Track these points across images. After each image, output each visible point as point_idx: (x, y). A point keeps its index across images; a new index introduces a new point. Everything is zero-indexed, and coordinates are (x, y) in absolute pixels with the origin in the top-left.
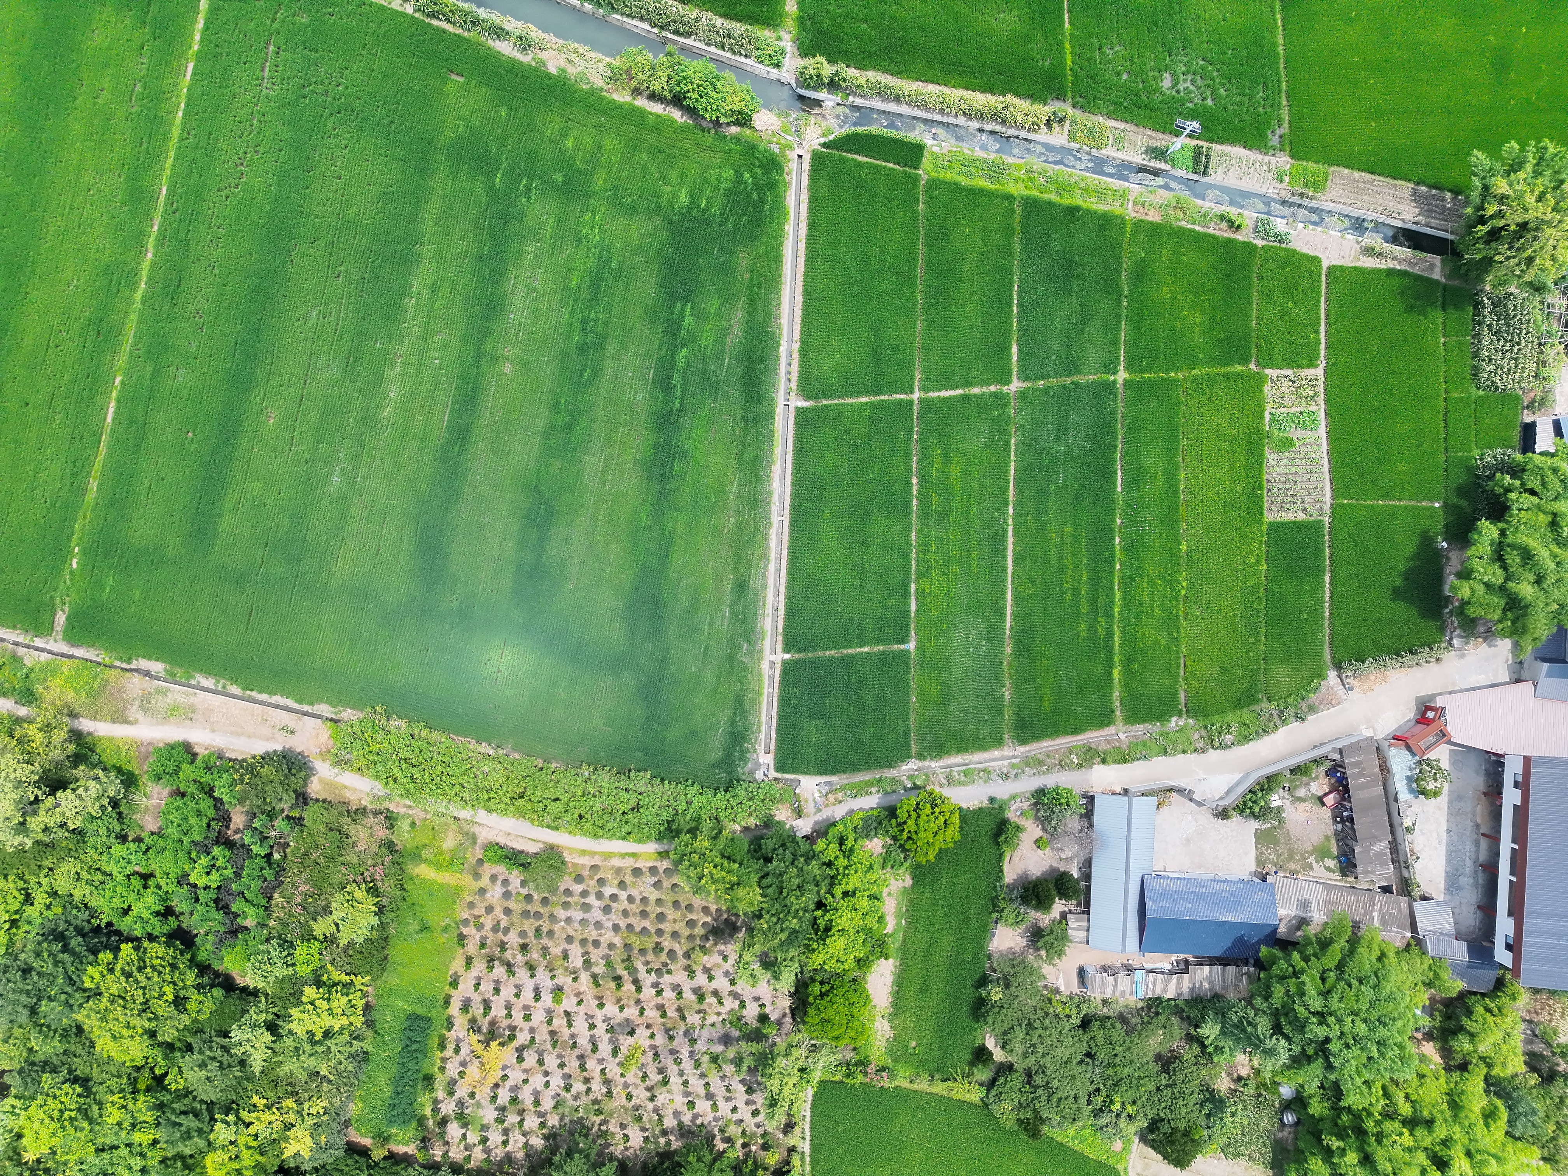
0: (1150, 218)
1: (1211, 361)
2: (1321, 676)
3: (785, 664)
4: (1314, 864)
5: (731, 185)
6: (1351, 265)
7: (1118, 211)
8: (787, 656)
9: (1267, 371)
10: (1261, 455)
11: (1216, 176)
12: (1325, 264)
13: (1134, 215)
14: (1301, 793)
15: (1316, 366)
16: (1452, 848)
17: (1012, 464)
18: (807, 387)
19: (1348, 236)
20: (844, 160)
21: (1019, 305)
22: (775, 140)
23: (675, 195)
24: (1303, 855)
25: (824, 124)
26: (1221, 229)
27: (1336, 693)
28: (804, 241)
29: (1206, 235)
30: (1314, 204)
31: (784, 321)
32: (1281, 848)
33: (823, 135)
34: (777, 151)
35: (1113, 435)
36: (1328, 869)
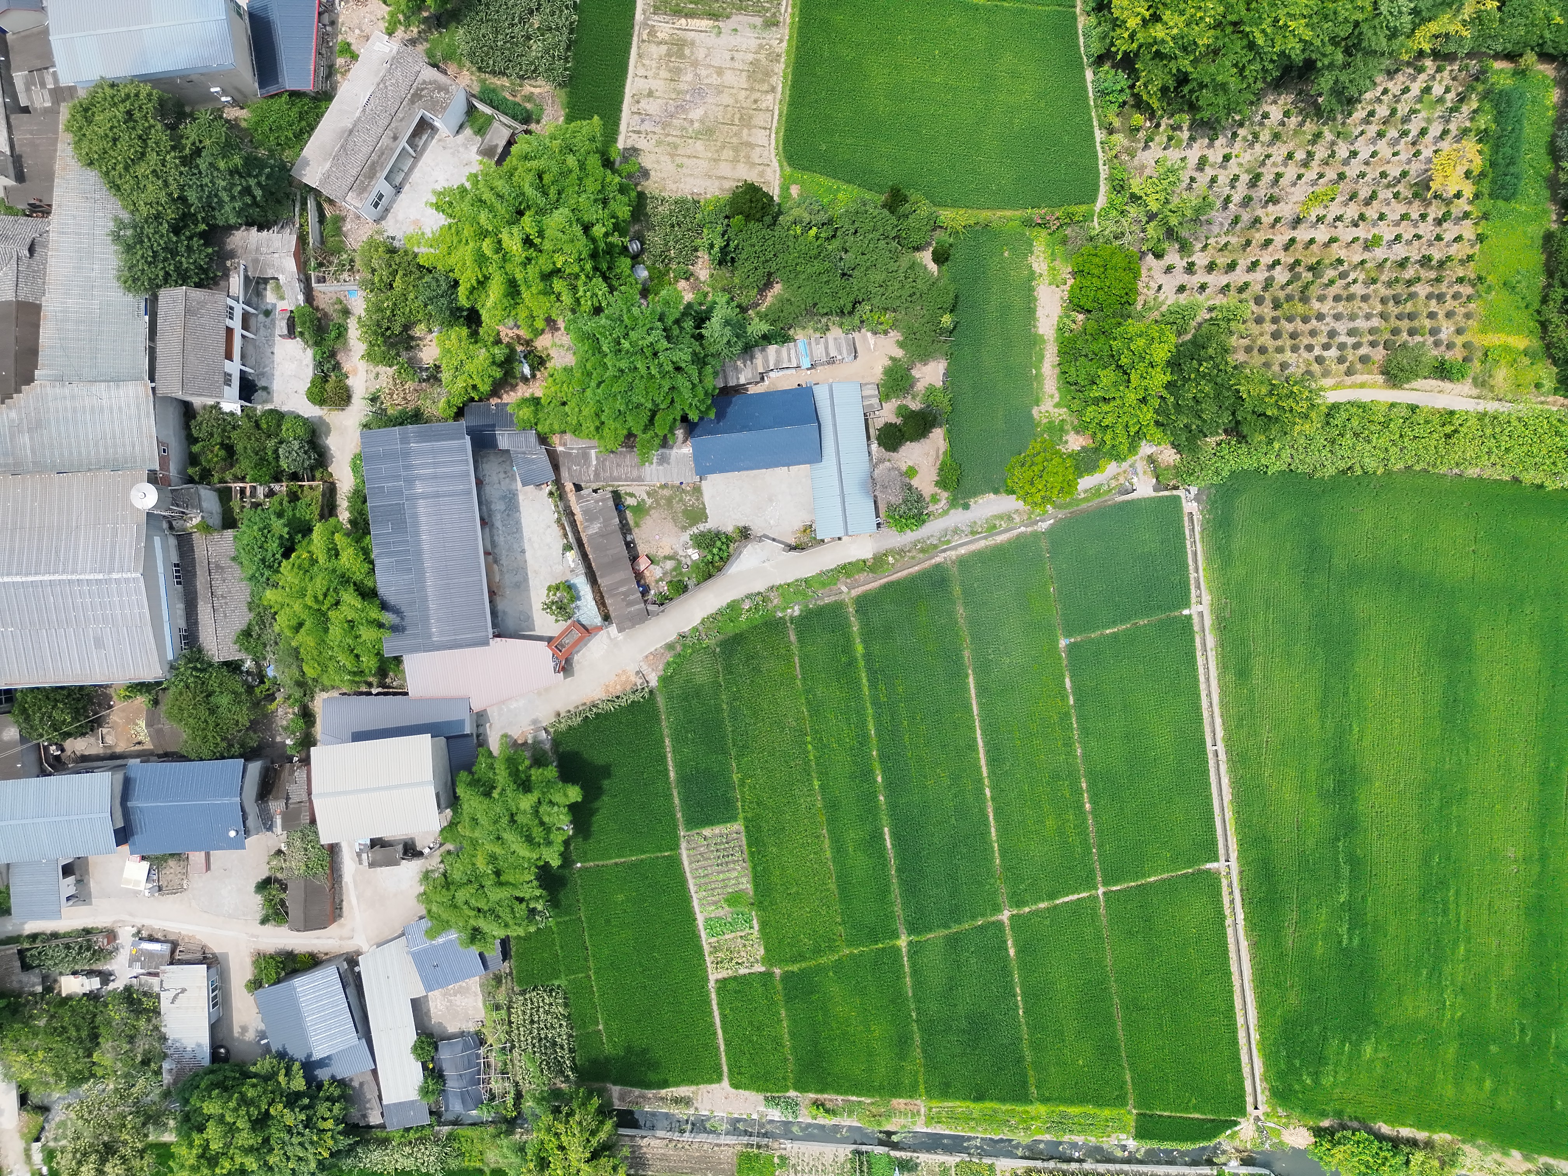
0: (901, 1100)
1: (820, 970)
2: (665, 680)
3: (1187, 605)
4: (645, 497)
5: (1322, 1069)
6: (701, 1086)
7: (934, 1104)
8: (1186, 612)
9: (763, 969)
10: (756, 886)
11: (845, 1151)
12: (726, 1083)
13: (918, 1102)
14: (669, 565)
15: (717, 981)
16: (517, 536)
17: (994, 839)
18: (1212, 882)
19: (707, 1113)
20: (1212, 1112)
21: (1015, 996)
22: (1284, 1120)
23: (1376, 1050)
24: (658, 504)
25: (1237, 1143)
26: (831, 1100)
27: (649, 665)
28: (1239, 1025)
29: (846, 1093)
30: (745, 1140)
31: (1244, 944)
32: (679, 507)
33: (1236, 1133)
34: (1279, 1110)
35: (903, 882)
36: (632, 495)
